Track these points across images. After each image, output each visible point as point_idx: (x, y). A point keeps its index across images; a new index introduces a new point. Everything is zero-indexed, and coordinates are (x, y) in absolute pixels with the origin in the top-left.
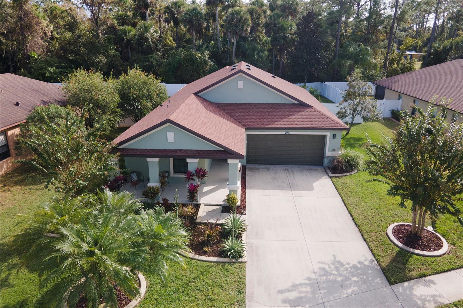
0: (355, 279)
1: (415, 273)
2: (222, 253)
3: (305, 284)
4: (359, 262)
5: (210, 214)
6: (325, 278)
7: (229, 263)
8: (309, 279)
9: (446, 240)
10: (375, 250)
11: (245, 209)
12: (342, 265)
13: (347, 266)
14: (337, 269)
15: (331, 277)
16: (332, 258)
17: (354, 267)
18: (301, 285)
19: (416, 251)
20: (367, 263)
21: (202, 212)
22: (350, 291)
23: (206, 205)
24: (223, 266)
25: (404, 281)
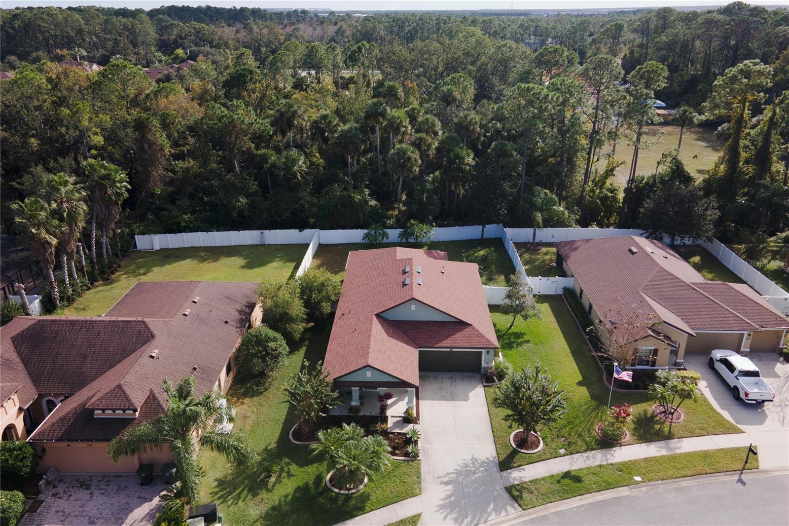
0: (482, 469)
1: (515, 465)
2: (407, 454)
3: (454, 473)
4: (487, 459)
5: (396, 424)
6: (465, 469)
7: (411, 461)
8: (456, 470)
9: (544, 442)
10: (499, 450)
11: (419, 420)
12: (476, 460)
13: (479, 461)
14: (473, 463)
15: (469, 468)
16: (471, 456)
17: (484, 462)
18: (451, 473)
19: (522, 451)
20: (491, 459)
21: (390, 423)
22: (477, 476)
23: (392, 417)
24: (408, 463)
25: (509, 469)
